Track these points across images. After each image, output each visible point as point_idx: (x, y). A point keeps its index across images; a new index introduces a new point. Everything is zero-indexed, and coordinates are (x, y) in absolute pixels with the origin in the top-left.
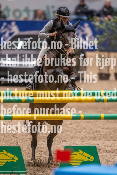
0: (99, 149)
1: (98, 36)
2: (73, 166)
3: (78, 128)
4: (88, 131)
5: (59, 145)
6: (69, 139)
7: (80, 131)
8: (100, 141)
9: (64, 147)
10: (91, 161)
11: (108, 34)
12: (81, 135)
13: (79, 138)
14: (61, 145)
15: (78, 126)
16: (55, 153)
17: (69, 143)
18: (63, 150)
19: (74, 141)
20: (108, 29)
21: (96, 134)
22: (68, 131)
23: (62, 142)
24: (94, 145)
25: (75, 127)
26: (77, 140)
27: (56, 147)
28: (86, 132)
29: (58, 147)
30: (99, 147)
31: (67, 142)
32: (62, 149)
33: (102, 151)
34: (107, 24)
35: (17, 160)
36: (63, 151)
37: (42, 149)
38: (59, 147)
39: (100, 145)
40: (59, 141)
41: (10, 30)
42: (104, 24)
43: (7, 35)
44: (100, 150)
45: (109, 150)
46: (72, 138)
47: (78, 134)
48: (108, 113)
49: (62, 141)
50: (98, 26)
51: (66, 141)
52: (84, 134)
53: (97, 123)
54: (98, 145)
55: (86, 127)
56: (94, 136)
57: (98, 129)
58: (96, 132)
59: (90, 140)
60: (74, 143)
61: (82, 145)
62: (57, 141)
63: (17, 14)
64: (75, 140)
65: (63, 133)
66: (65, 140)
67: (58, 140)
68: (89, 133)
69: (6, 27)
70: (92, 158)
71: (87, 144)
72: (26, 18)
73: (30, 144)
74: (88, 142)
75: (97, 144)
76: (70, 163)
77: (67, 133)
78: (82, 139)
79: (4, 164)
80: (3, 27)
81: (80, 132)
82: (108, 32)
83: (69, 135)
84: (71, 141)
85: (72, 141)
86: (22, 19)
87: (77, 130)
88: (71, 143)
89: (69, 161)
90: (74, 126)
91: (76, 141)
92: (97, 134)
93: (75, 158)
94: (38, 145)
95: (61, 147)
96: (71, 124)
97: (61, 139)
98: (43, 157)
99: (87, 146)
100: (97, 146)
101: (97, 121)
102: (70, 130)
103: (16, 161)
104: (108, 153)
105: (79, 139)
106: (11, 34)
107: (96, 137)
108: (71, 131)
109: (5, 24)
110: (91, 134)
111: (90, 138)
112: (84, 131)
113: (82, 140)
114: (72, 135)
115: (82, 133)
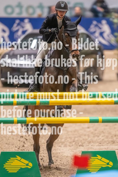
1: (116, 34)
2: (91, 172)
3: (96, 132)
4: (106, 135)
5: (76, 150)
6: (86, 144)
7: (98, 135)
9: (81, 152)
10: (110, 166)
12: (99, 139)
13: (98, 142)
14: (78, 150)
16: (72, 159)
17: (87, 148)
18: (80, 156)
19: (92, 145)
21: (115, 138)
22: (85, 135)
23: (79, 147)
24: (113, 149)
25: (92, 131)
27: (73, 152)
28: (105, 136)
29: (75, 152)
31: (84, 147)
32: (79, 154)
35: (32, 166)
36: (80, 157)
37: (58, 154)
40: (76, 146)
41: (23, 27)
43: (20, 33)
46: (89, 142)
49: (79, 146)
50: (117, 24)
52: (102, 138)
53: (116, 126)
55: (104, 131)
56: (113, 140)
58: (115, 136)
59: (109, 144)
60: (91, 148)
61: (100, 150)
62: (73, 146)
63: (31, 11)
64: (93, 145)
65: (80, 137)
66: (82, 145)
67: (75, 145)
68: (107, 137)
69: (19, 24)
70: (111, 163)
71: (105, 148)
72: (40, 15)
73: (45, 150)
75: (116, 149)
76: (88, 169)
77: (84, 137)
78: (100, 143)
79: (18, 170)
80: (15, 25)
81: (98, 136)
83: (86, 139)
84: (88, 146)
85: (90, 145)
86: (35, 16)
87: (95, 134)
88: (89, 148)
89: (86, 167)
90: (91, 129)
91: (94, 146)
93: (93, 164)
94: (54, 150)
95: (78, 152)
96: (88, 128)
97: (78, 144)
98: (59, 162)
100: (116, 151)
101: (116, 125)
102: (87, 134)
103: (30, 167)
105: (97, 144)
106: (24, 32)
107: (115, 142)
109: (17, 21)
110: (110, 138)
111: (109, 143)
112: (102, 135)
113: (100, 145)
114: (89, 139)
115: (100, 137)
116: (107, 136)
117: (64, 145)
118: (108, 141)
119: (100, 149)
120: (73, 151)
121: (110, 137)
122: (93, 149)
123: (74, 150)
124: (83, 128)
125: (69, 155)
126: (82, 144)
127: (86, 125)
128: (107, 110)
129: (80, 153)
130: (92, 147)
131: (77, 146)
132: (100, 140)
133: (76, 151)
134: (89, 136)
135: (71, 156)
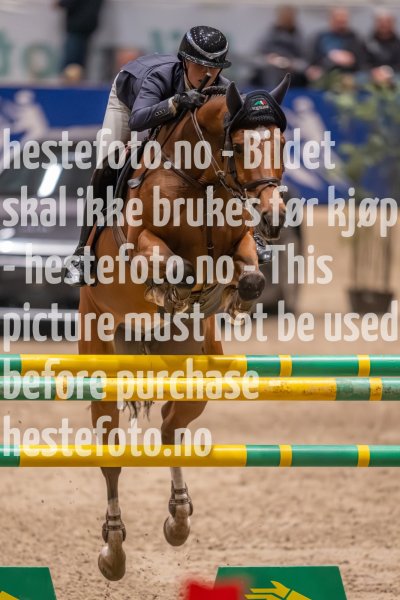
0: (350, 578)
1: (347, 148)
3: (272, 498)
4: (308, 509)
5: (197, 563)
7: (278, 509)
8: (353, 549)
9: (216, 572)
11: (385, 139)
12: (283, 524)
14: (205, 562)
15: (269, 492)
17: (236, 556)
18: (211, 582)
19: (255, 547)
20: (388, 120)
21: (337, 523)
22: (231, 510)
23: (208, 552)
24: (330, 562)
25: (258, 494)
26: (265, 544)
27: (187, 571)
28: (301, 513)
29: (194, 570)
30: (350, 570)
31: (227, 551)
32: (208, 577)
33: (362, 587)
34: (383, 103)
36: (212, 586)
38: (198, 570)
39: (353, 562)
40: (197, 548)
41: (11, 121)
42: (372, 102)
44: (355, 583)
45: (389, 582)
46: (246, 536)
47: (271, 519)
48: (387, 443)
49: (210, 548)
50: (349, 111)
51: (224, 549)
52: (294, 521)
54: (346, 562)
55: (301, 496)
56: (333, 528)
57: (348, 503)
59: (317, 544)
60: (253, 556)
61: (285, 565)
64: (261, 545)
65: (213, 516)
66: (221, 545)
67: (194, 546)
68: (310, 518)
71: (303, 558)
74: (307, 553)
75: (342, 560)
77: (226, 518)
81: (278, 515)
82: (384, 130)
83: (235, 526)
84: (242, 548)
85: (249, 546)
87: (268, 505)
88: (244, 555)
90: (254, 489)
91: (262, 548)
92: (344, 523)
95: (206, 571)
96: (243, 483)
97: (207, 539)
99: (305, 565)
100: (342, 568)
102: (239, 505)
104: (383, 594)
108: (242, 509)
110: (319, 522)
111: (317, 538)
113: (286, 544)
114: (246, 523)
115: (286, 517)
116: (309, 515)
117: (155, 545)
118: (312, 532)
119: (286, 560)
120: (187, 568)
121: (320, 516)
122: (260, 558)
123: (192, 564)
124: (224, 484)
125: (172, 581)
126: (218, 543)
127: (236, 473)
128: (313, 421)
129: (213, 574)
130: (256, 551)
131: (203, 548)
132: (286, 527)
133: (198, 567)
134: (244, 513)
135: (180, 586)
